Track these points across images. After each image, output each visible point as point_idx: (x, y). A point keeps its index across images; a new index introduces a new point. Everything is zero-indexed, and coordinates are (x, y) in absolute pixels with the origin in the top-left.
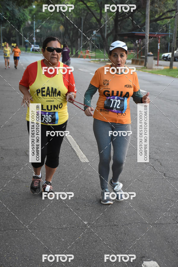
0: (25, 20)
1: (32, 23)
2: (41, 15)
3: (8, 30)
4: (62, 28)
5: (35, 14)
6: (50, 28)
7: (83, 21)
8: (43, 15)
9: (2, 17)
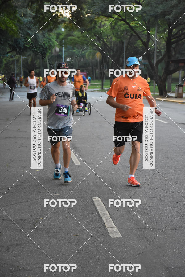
0: (51, 47)
1: (61, 50)
2: (71, 40)
3: (30, 60)
4: (98, 55)
5: (63, 39)
6: (83, 56)
7: (125, 45)
8: (73, 39)
9: (22, 44)
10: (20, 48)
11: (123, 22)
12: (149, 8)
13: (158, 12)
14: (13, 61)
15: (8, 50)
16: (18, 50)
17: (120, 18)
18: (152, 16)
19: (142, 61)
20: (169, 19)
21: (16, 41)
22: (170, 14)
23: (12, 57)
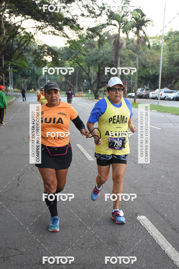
0: (41, 75)
7: (77, 74)
9: (27, 73)
10: (26, 75)
11: (76, 63)
12: (89, 57)
13: (93, 59)
14: (21, 82)
15: (20, 76)
16: (24, 76)
17: (75, 61)
18: (91, 61)
19: (86, 82)
20: (99, 63)
21: (24, 72)
22: (99, 60)
23: (21, 80)
